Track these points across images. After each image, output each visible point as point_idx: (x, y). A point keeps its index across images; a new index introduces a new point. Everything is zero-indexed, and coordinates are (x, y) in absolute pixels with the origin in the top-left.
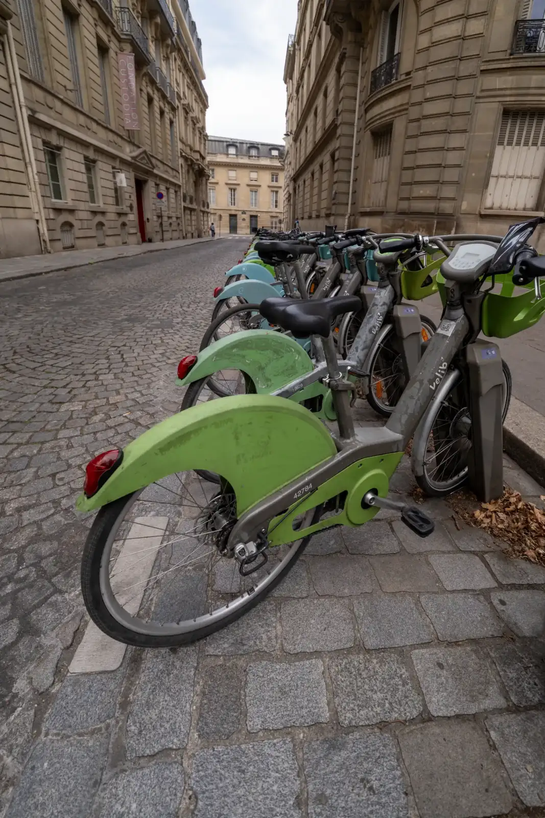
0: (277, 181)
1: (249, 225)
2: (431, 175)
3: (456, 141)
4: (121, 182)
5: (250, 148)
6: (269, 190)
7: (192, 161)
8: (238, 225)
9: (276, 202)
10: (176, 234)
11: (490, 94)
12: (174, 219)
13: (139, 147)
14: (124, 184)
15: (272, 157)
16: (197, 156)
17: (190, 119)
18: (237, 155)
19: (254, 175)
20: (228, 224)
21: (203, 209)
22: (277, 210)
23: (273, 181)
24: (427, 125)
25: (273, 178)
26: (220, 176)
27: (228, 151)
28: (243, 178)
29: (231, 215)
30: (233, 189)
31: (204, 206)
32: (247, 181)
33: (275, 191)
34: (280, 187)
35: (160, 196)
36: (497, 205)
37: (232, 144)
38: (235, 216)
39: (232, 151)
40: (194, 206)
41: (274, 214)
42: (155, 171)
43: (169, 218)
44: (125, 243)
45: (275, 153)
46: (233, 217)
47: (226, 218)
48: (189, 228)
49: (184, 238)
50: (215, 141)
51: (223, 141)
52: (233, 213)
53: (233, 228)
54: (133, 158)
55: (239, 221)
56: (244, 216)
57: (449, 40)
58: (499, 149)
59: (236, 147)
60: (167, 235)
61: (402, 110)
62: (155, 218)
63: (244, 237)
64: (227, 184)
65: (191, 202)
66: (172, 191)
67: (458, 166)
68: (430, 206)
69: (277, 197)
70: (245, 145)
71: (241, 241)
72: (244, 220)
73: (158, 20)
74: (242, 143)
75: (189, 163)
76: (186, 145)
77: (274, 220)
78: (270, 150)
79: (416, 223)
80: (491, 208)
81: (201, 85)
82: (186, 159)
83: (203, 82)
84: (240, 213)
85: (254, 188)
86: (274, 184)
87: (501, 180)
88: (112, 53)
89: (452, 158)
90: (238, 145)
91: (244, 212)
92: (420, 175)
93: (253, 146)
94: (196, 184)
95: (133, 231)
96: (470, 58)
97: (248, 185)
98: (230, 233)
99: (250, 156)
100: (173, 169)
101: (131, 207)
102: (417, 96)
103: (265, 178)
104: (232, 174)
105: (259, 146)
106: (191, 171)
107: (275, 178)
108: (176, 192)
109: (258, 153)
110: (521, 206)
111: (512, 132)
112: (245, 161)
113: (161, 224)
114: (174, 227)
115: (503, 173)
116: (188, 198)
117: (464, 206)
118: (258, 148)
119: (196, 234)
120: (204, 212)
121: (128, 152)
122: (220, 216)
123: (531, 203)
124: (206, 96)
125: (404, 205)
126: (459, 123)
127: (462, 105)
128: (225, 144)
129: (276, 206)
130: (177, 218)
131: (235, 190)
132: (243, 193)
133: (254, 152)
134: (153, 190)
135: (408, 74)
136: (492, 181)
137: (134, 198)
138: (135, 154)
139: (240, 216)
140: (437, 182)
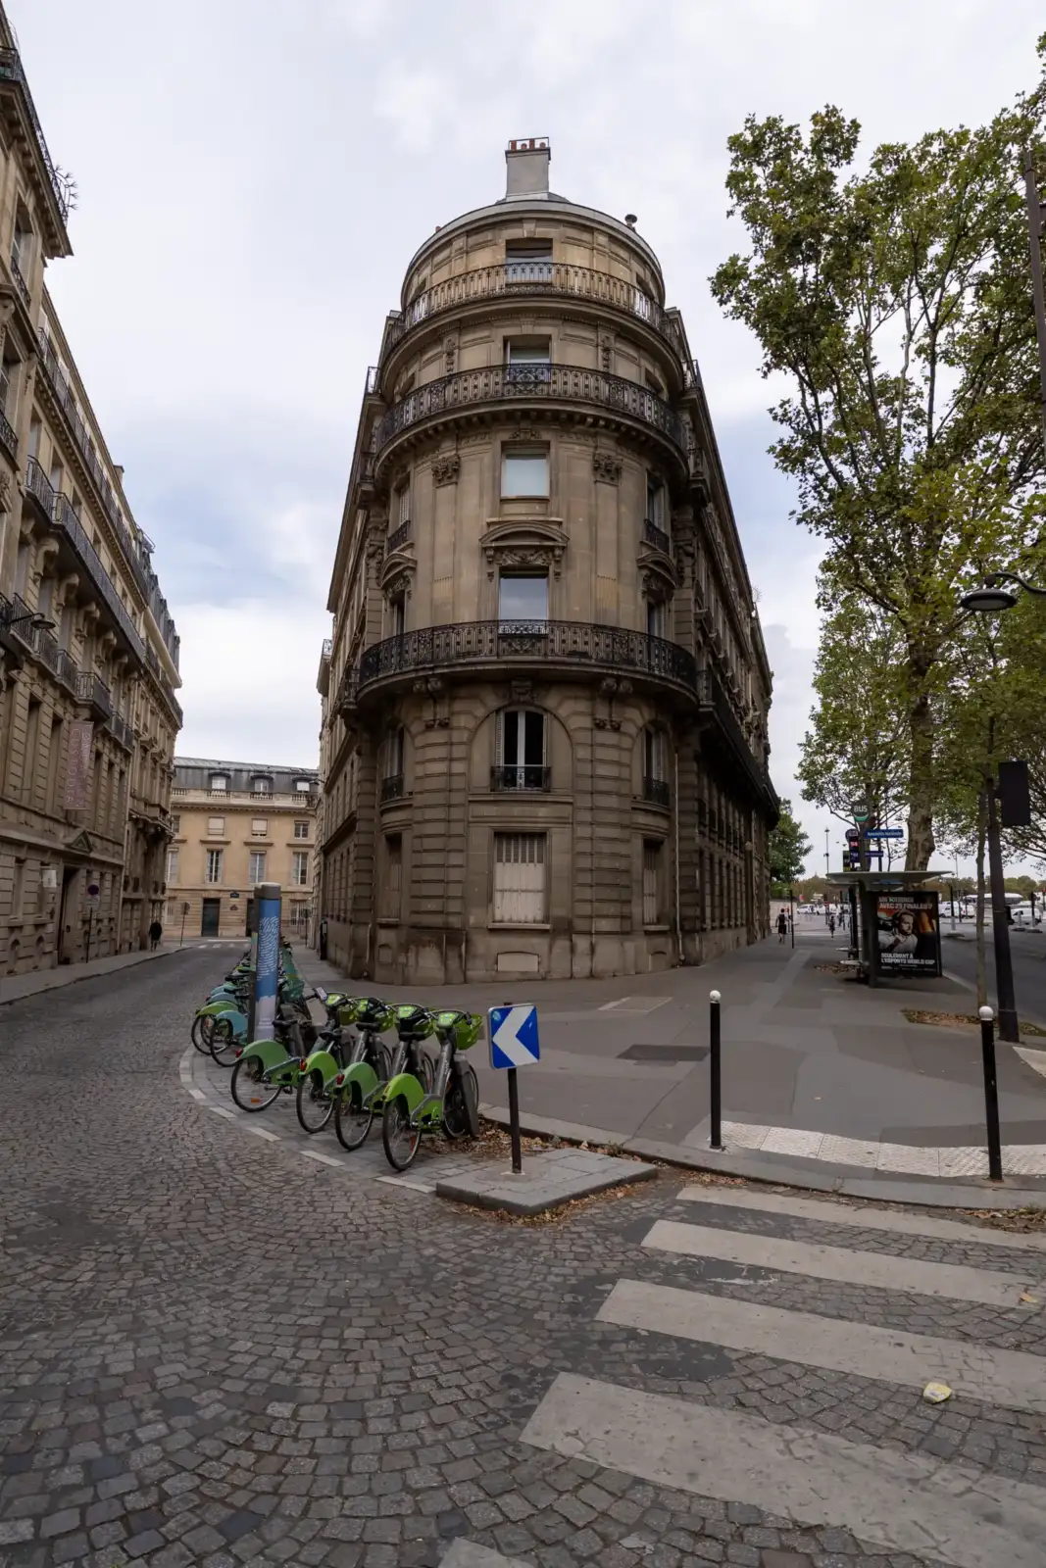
0: (305, 835)
1: (244, 917)
2: (437, 890)
3: (455, 859)
4: (50, 880)
5: (254, 779)
6: (290, 851)
7: (145, 823)
8: (221, 919)
9: (304, 872)
10: (105, 948)
11: (481, 820)
12: (106, 922)
13: (75, 827)
14: (54, 884)
15: (297, 794)
16: (156, 813)
17: (149, 757)
18: (228, 791)
19: (259, 825)
20: (200, 918)
21: (154, 897)
22: (305, 888)
23: (297, 835)
24: (428, 843)
25: (297, 830)
26: (191, 830)
27: (210, 783)
28: (237, 831)
29: (207, 901)
30: (215, 852)
31: (156, 891)
32: (246, 836)
33: (299, 852)
34: (311, 846)
35: (93, 890)
36: (506, 918)
37: (221, 773)
38: (217, 901)
39: (219, 784)
40: (140, 894)
41: (299, 897)
42: (93, 855)
43: (99, 921)
44: (11, 972)
45: (303, 786)
46: (211, 903)
47: (197, 907)
48: (127, 935)
49: (116, 953)
50: (188, 767)
51: (201, 768)
52: (213, 895)
53: (210, 926)
54: (68, 845)
55: (224, 910)
56: (234, 901)
57: (439, 775)
58: (499, 866)
59: (228, 777)
60: (93, 950)
61: (408, 824)
62: (79, 924)
63: (232, 943)
64: (203, 842)
65: (135, 889)
66: (108, 877)
67: (459, 882)
68: (437, 920)
69: (304, 864)
70: (245, 774)
71: (225, 953)
72: (234, 908)
73: (126, 660)
74: (241, 771)
75: (141, 826)
76: (139, 799)
77: (298, 907)
78: (295, 781)
79: (426, 938)
80: (501, 921)
81: (173, 700)
82: (136, 821)
83: (177, 693)
84: (228, 895)
85: (259, 849)
86: (301, 840)
87: (506, 894)
88: (65, 724)
89: (455, 874)
90: (232, 773)
91: (235, 894)
92: (427, 890)
93: (261, 775)
94: (148, 855)
95: (48, 948)
96: (458, 790)
97: (247, 844)
98: (203, 934)
99: (253, 793)
100: (114, 843)
101: (52, 914)
102: (418, 815)
103: (282, 832)
104: (217, 824)
105: (274, 776)
106: (141, 837)
107: (302, 830)
108: (114, 877)
109: (271, 787)
110: (530, 918)
111: (508, 851)
112: (245, 801)
113: (87, 933)
114: (104, 936)
115: (507, 887)
116: (132, 883)
117: (472, 920)
118: (270, 779)
119: (136, 945)
120: (154, 902)
121: (63, 838)
122: (186, 907)
123: (539, 917)
124: (180, 713)
125: (416, 919)
126: (455, 843)
127: (457, 828)
128: (206, 772)
129: (303, 881)
130: (110, 920)
131: (218, 853)
132: (235, 860)
133: (261, 786)
134: (83, 881)
135: (411, 793)
136: (497, 896)
137: (58, 900)
138: (70, 840)
139: (226, 902)
140: (441, 897)
